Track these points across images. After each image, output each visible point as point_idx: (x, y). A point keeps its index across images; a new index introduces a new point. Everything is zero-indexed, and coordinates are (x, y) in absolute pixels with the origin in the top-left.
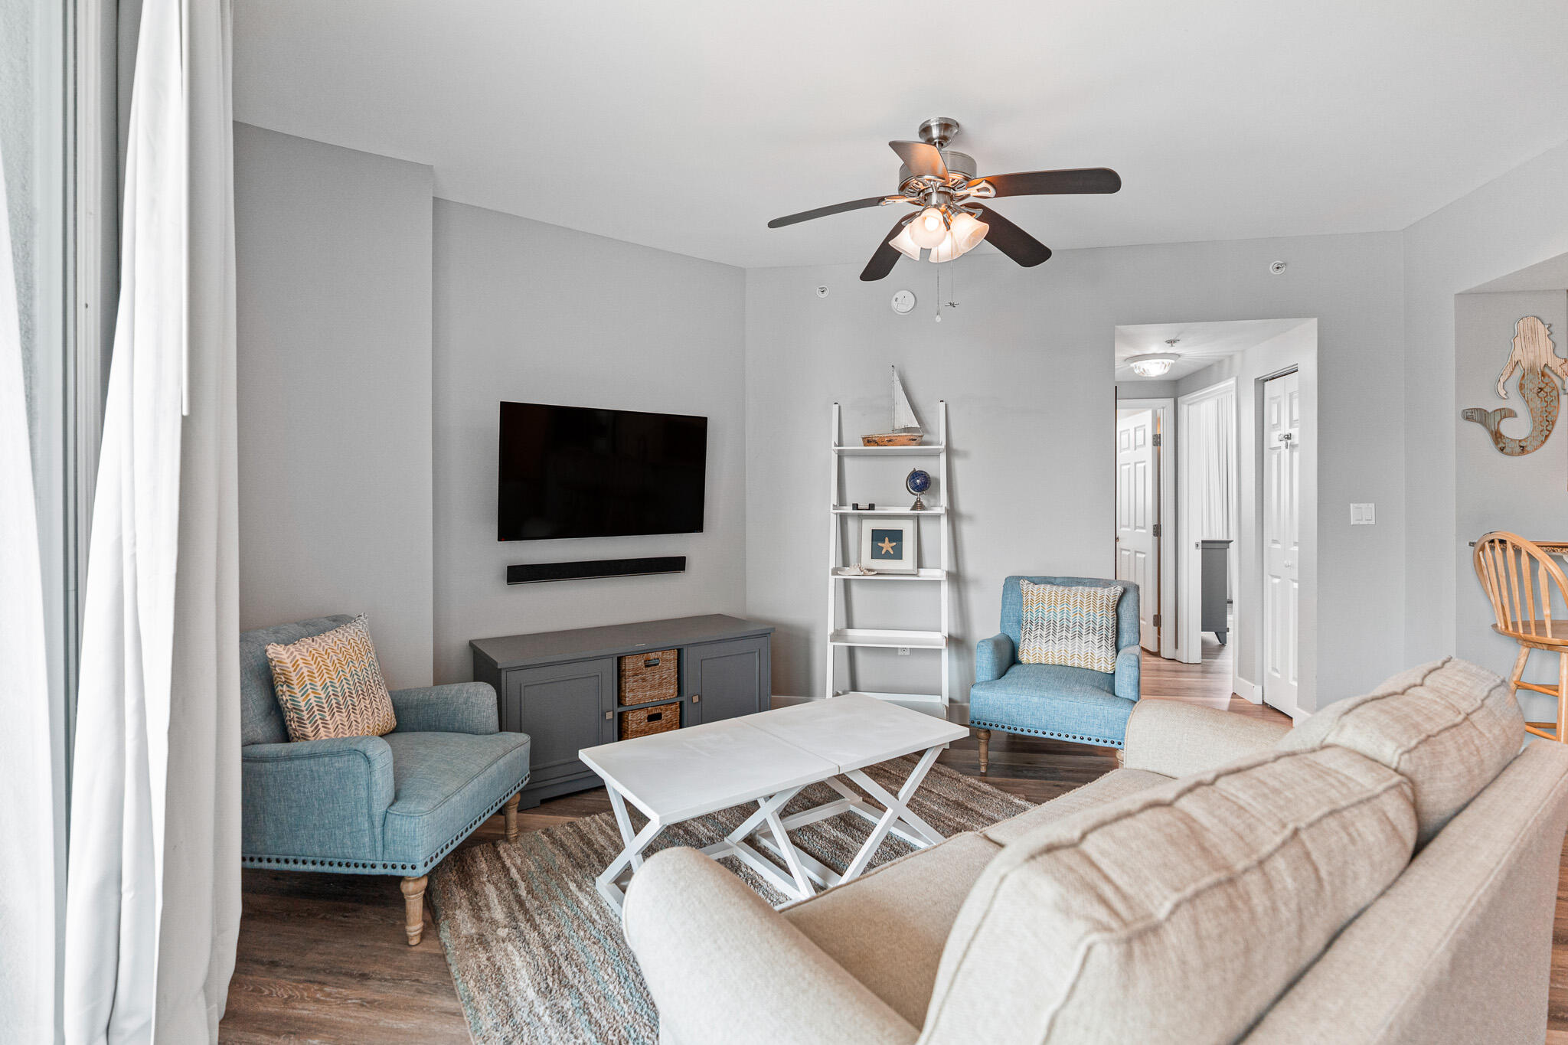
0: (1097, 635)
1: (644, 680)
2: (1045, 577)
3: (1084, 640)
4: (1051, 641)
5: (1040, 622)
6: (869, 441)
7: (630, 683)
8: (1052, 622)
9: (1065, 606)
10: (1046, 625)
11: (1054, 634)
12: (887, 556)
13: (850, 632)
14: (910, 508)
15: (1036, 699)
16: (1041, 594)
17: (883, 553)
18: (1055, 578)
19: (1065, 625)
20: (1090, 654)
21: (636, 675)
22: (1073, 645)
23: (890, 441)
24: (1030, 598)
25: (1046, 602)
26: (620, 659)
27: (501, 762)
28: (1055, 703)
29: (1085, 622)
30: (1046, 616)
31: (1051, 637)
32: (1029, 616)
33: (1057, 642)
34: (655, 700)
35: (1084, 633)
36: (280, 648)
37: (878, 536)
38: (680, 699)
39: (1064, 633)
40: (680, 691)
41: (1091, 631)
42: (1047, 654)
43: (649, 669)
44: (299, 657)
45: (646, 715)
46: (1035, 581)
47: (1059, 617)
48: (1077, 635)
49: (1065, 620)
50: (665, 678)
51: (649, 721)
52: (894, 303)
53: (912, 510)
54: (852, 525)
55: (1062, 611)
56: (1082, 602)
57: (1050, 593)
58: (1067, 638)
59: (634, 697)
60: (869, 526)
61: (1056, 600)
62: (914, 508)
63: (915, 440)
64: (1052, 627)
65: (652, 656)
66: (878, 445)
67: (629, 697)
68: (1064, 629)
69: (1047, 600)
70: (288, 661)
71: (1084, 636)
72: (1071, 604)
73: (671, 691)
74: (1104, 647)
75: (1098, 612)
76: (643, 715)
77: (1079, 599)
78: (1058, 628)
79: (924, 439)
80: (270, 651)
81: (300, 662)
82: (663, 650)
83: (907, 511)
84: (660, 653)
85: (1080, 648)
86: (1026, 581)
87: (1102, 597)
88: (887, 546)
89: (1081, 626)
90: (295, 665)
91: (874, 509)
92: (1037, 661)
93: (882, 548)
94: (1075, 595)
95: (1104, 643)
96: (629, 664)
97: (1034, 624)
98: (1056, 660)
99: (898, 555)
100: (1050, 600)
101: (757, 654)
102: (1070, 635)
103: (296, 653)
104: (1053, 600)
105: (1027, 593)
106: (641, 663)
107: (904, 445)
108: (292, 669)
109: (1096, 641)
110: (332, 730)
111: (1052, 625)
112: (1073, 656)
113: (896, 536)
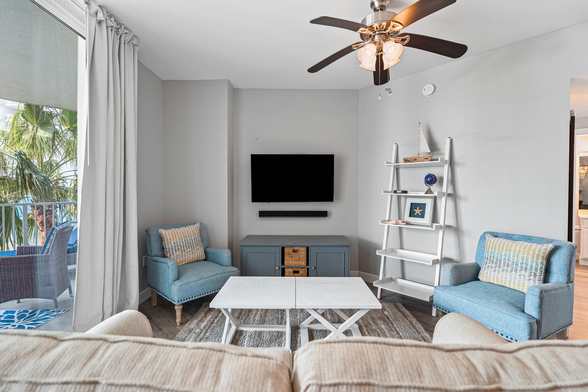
0: (528, 272)
1: (292, 257)
2: (507, 234)
3: (518, 272)
4: (497, 271)
5: (492, 259)
6: (406, 161)
7: (286, 258)
8: (499, 260)
9: (508, 251)
10: (495, 261)
11: (499, 267)
12: (417, 216)
13: (400, 251)
14: (425, 193)
15: (465, 301)
16: (495, 243)
17: (415, 214)
18: (514, 235)
19: (506, 263)
20: (521, 283)
21: (289, 255)
22: (511, 276)
23: (415, 160)
24: (488, 244)
25: (497, 248)
26: (283, 249)
27: (218, 276)
28: (476, 306)
29: (520, 263)
30: (496, 256)
31: (497, 268)
32: (487, 255)
33: (501, 272)
34: (296, 265)
35: (518, 270)
36: (163, 230)
37: (413, 206)
38: (308, 267)
39: (505, 268)
40: (307, 264)
41: (523, 269)
42: (494, 278)
43: (294, 253)
44: (167, 233)
45: (292, 271)
46: (496, 235)
47: (503, 257)
48: (514, 270)
49: (507, 260)
50: (301, 258)
51: (293, 273)
52: (423, 92)
53: (425, 194)
54: (403, 200)
55: (506, 255)
56: (519, 251)
57: (500, 243)
58: (507, 270)
59: (288, 263)
60: (409, 201)
61: (503, 247)
62: (426, 193)
63: (427, 159)
64: (498, 263)
65: (296, 248)
66: (410, 162)
67: (286, 262)
68: (506, 265)
69: (497, 247)
70: (164, 234)
71: (518, 271)
72: (512, 251)
73: (304, 263)
74: (532, 280)
75: (530, 258)
76: (292, 270)
77: (518, 249)
78: (502, 264)
79: (433, 158)
80: (160, 231)
81: (168, 235)
82: (300, 246)
83: (423, 194)
84: (299, 248)
85: (515, 278)
86: (489, 235)
87: (534, 249)
88: (418, 211)
89: (517, 265)
90: (166, 236)
91: (407, 193)
92: (488, 281)
93: (415, 212)
94: (516, 246)
95: (532, 277)
96: (286, 250)
97: (489, 260)
98: (499, 282)
99: (422, 216)
100: (499, 247)
101: (343, 254)
102: (509, 269)
103: (167, 232)
104: (501, 247)
105: (487, 242)
106: (291, 251)
107: (422, 161)
108: (165, 237)
109: (527, 276)
110: (175, 256)
111: (498, 261)
112: (510, 282)
113: (423, 206)
